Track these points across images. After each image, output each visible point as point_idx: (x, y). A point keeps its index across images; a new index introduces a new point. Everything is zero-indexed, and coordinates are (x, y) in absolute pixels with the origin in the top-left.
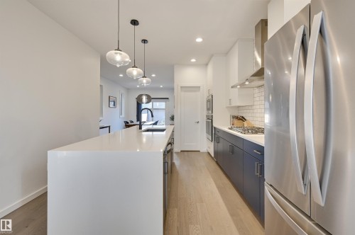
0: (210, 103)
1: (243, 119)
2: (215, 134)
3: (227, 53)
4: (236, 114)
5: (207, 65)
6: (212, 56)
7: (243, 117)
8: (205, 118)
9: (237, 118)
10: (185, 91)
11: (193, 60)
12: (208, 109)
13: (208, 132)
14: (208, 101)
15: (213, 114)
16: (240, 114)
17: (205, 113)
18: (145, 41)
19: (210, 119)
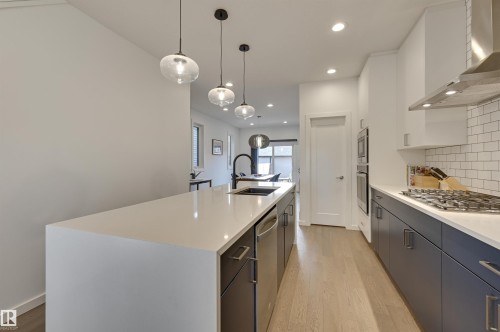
0: (364, 142)
1: (438, 174)
2: (373, 201)
3: (398, 48)
4: (421, 164)
5: (358, 77)
6: (368, 56)
7: (437, 170)
8: (355, 170)
9: (423, 171)
10: (319, 126)
11: (331, 71)
12: (360, 156)
13: (360, 196)
14: (360, 140)
15: (369, 164)
16: (432, 163)
17: (355, 162)
18: (244, 48)
19: (364, 173)
